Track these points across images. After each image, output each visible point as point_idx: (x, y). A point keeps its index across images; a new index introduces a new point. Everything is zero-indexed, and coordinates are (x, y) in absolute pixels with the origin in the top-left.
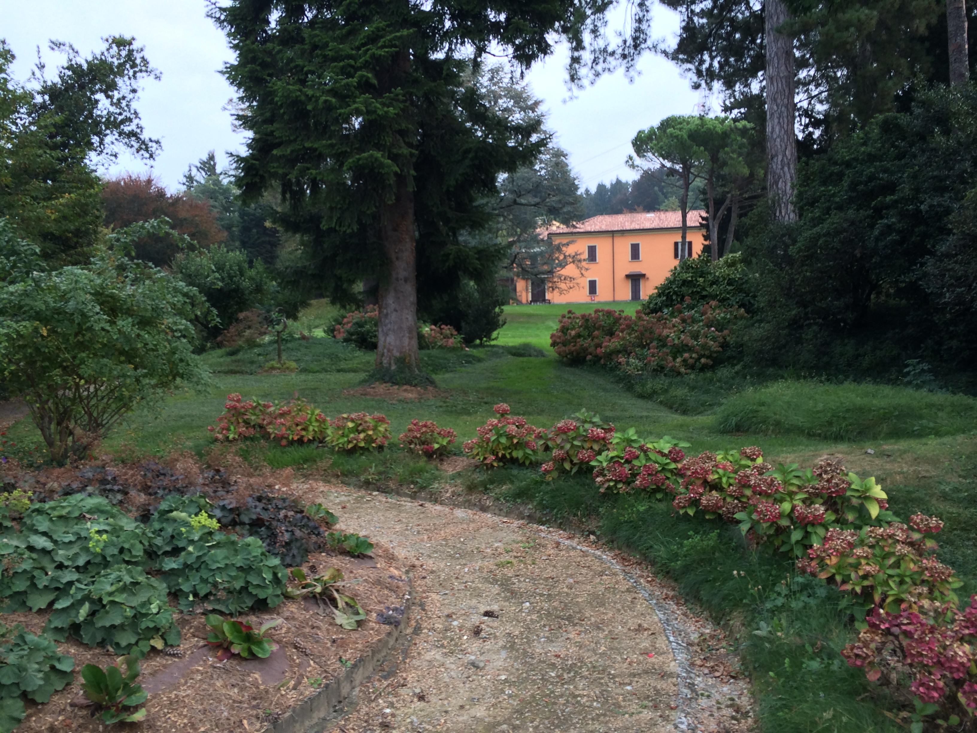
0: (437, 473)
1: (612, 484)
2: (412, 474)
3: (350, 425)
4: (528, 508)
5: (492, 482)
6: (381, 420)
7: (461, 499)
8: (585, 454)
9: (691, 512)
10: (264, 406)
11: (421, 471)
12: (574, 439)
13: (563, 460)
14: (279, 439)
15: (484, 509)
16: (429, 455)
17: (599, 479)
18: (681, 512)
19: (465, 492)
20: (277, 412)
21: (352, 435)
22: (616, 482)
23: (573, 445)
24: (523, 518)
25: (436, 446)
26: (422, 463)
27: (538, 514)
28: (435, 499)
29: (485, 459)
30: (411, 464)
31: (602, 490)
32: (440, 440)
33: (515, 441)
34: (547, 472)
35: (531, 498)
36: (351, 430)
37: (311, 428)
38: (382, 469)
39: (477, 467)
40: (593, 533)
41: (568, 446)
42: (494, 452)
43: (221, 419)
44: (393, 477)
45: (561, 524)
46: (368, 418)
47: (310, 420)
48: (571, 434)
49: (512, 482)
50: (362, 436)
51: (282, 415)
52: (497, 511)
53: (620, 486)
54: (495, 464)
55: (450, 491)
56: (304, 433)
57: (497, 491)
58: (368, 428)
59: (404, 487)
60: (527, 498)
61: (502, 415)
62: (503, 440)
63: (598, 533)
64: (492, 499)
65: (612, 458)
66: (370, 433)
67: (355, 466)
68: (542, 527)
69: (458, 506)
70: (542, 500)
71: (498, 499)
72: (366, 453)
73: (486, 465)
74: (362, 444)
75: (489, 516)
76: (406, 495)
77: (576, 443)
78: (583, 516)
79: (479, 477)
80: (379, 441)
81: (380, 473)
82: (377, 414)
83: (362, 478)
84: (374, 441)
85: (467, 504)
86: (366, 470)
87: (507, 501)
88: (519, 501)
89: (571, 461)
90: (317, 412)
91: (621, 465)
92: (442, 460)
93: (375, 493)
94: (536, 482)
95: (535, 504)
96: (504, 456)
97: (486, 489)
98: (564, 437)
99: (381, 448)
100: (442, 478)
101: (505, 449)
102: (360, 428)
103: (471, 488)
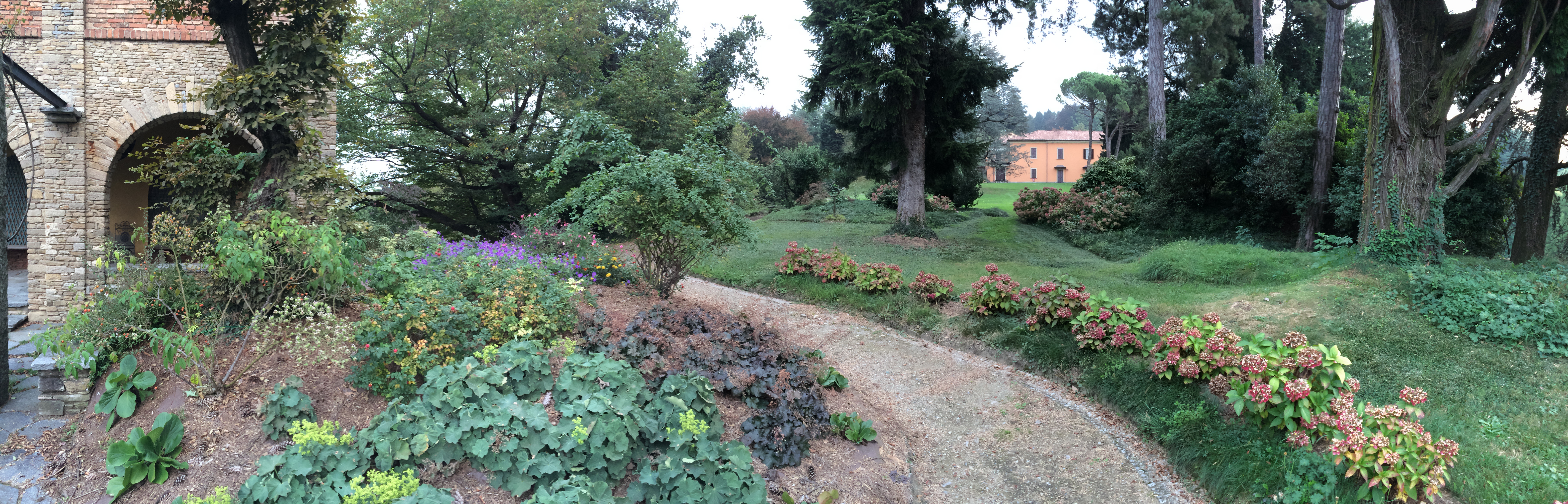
0: (938, 317)
1: (1090, 342)
2: (918, 317)
3: (872, 272)
4: (1017, 355)
5: (983, 329)
6: (896, 269)
7: (958, 342)
8: (1063, 312)
9: (1169, 376)
10: (813, 251)
11: (926, 314)
12: (1054, 298)
13: (1044, 315)
14: (820, 277)
15: (977, 353)
16: (932, 301)
17: (1079, 337)
18: (1161, 376)
19: (961, 336)
20: (821, 257)
21: (873, 280)
22: (1094, 340)
23: (1053, 304)
24: (1011, 364)
25: (938, 294)
26: (926, 308)
27: (1024, 362)
28: (936, 340)
29: (978, 309)
30: (918, 308)
31: (1082, 346)
32: (941, 290)
33: (1003, 295)
34: (1030, 325)
35: (1018, 346)
36: (873, 276)
37: (844, 271)
38: (895, 309)
39: (971, 313)
40: (1075, 384)
41: (1049, 304)
42: (986, 304)
43: (783, 259)
44: (903, 317)
45: (1045, 373)
46: (886, 267)
47: (843, 265)
48: (1051, 293)
49: (1000, 330)
50: (880, 281)
51: (824, 259)
52: (988, 356)
53: (1097, 343)
54: (986, 314)
55: (949, 333)
56: (838, 274)
57: (988, 337)
58: (885, 275)
59: (912, 326)
60: (1015, 346)
61: (992, 273)
62: (993, 294)
63: (1080, 386)
64: (984, 344)
65: (1090, 318)
66: (887, 279)
67: (874, 305)
68: (1028, 375)
69: (955, 347)
70: (1028, 350)
71: (989, 345)
72: (884, 295)
73: (979, 314)
74: (880, 287)
75: (982, 359)
76: (913, 334)
77: (1056, 301)
78: (1065, 367)
79: (973, 323)
80: (893, 286)
81: (893, 312)
82: (892, 265)
83: (880, 315)
84: (889, 285)
85: (963, 347)
86: (882, 309)
87: (997, 347)
88: (1007, 348)
89: (1052, 317)
90: (849, 259)
91: (1097, 324)
92: (942, 305)
93: (889, 329)
94: (1022, 333)
95: (1021, 352)
96: (993, 306)
97: (979, 335)
98: (1046, 296)
99: (895, 291)
100: (942, 322)
101: (994, 301)
102: (879, 275)
103: (967, 333)
